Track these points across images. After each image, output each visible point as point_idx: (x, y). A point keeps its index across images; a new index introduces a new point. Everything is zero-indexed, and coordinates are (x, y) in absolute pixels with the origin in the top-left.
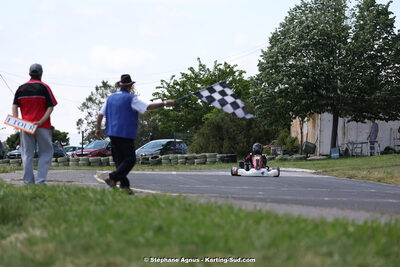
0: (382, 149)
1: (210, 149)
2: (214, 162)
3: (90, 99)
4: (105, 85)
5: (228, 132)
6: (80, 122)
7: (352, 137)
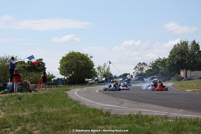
3: (136, 67)
4: (140, 63)
6: (134, 73)
7: (192, 75)
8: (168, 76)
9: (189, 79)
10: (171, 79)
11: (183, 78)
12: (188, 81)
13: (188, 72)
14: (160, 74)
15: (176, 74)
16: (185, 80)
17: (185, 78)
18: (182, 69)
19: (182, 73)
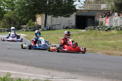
0: (65, 27)
1: (6, 27)
2: (4, 32)
5: (13, 21)
7: (54, 23)
8: (18, 22)
9: (49, 29)
10: (21, 28)
11: (39, 27)
12: (48, 32)
13: (49, 17)
14: (5, 20)
15: (30, 21)
16: (43, 30)
17: (43, 27)
18: (40, 13)
19: (39, 20)
